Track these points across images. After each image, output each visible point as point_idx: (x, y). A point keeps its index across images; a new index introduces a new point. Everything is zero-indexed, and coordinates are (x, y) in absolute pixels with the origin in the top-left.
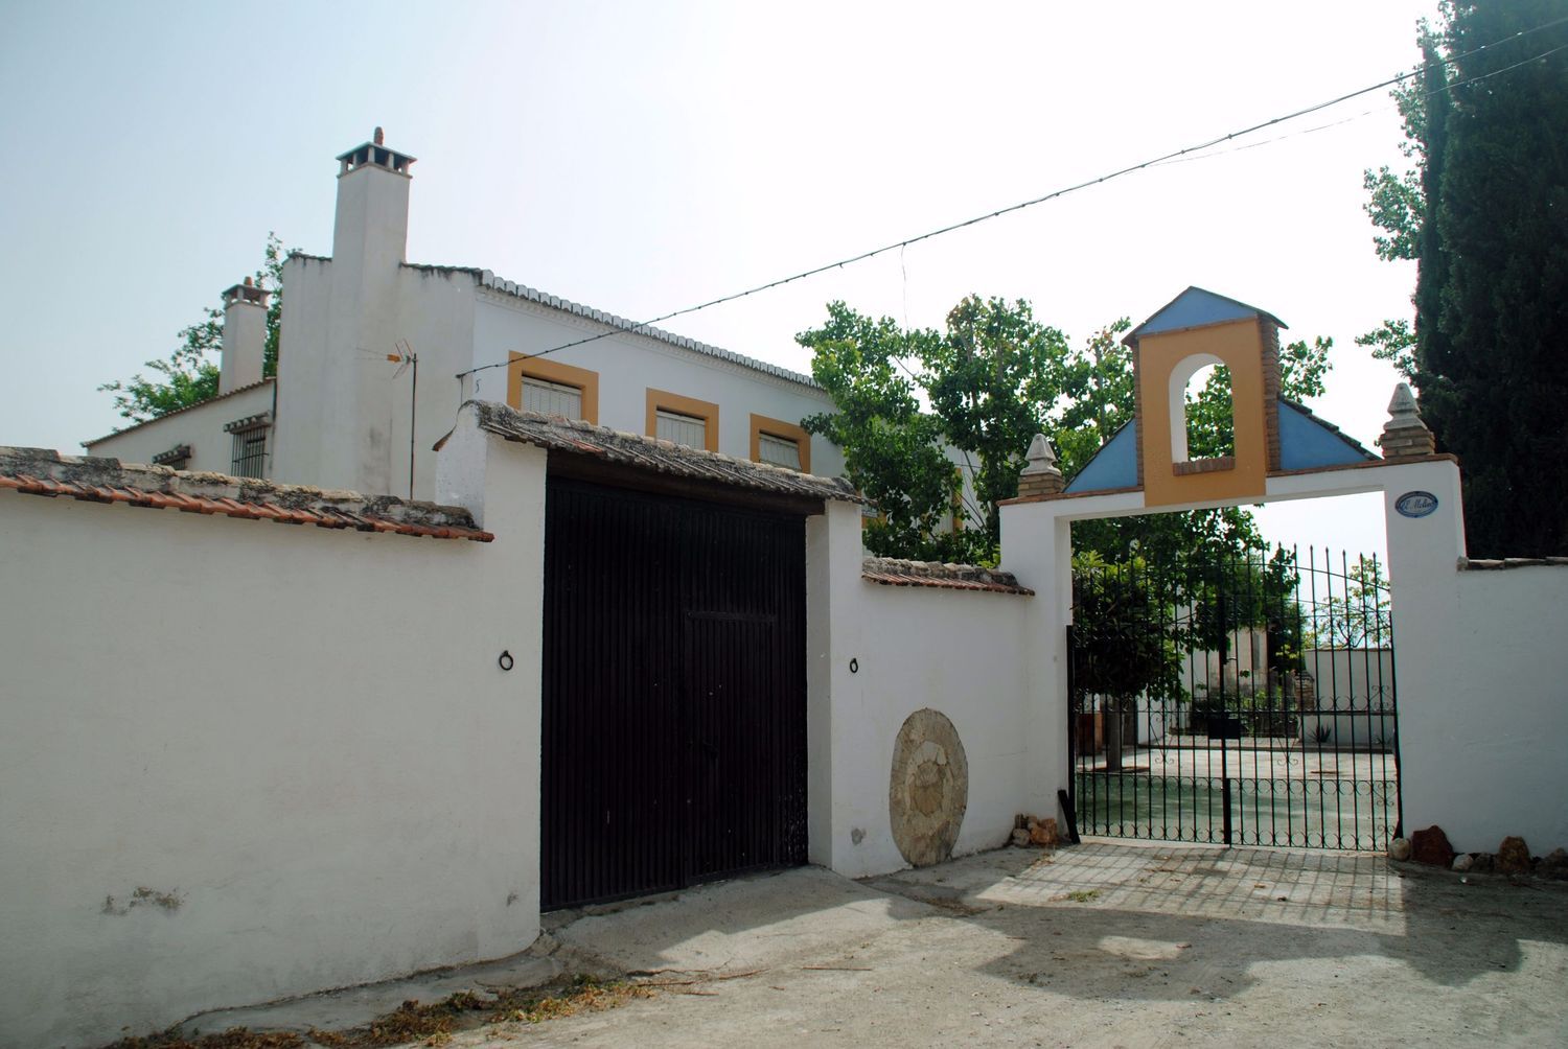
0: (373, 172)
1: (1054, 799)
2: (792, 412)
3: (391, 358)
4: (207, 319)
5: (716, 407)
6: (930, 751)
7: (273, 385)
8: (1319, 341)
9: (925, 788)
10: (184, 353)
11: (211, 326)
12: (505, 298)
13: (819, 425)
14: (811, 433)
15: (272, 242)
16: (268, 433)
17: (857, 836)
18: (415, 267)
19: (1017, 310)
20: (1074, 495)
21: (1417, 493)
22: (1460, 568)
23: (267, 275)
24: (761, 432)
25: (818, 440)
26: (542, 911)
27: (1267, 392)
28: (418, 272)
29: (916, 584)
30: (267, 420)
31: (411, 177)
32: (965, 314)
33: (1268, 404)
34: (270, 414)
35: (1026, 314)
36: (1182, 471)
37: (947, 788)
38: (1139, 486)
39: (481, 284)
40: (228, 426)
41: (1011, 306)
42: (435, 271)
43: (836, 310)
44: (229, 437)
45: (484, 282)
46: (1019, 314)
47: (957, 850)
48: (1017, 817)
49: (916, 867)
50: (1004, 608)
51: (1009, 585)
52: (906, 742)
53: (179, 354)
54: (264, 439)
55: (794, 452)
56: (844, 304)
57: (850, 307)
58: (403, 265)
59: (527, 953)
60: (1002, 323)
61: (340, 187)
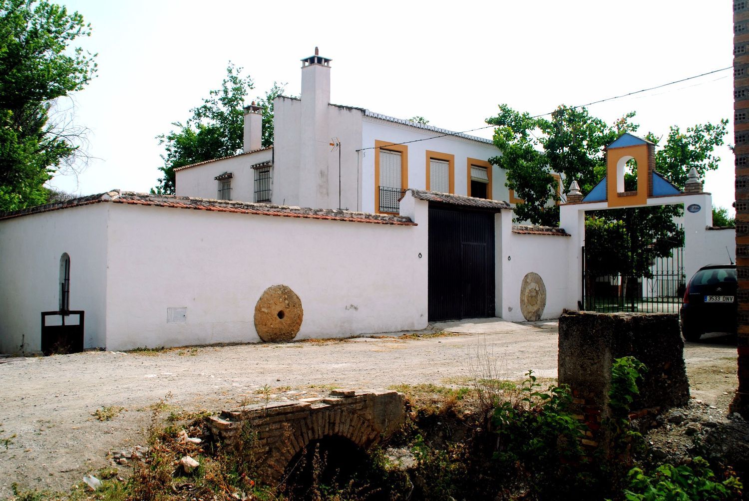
0: (317, 67)
1: (576, 304)
2: (484, 155)
3: (331, 144)
4: (203, 104)
5: (453, 156)
6: (533, 285)
7: (272, 150)
8: (722, 121)
9: (532, 297)
10: (192, 120)
11: (205, 107)
12: (373, 119)
13: (496, 161)
14: (493, 164)
15: (230, 65)
16: (271, 169)
17: (510, 309)
18: (335, 105)
19: (582, 111)
20: (584, 203)
21: (694, 205)
22: (706, 229)
23: (228, 81)
24: (472, 165)
25: (495, 167)
26: (428, 321)
27: (649, 169)
28: (337, 108)
29: (529, 233)
30: (270, 164)
31: (330, 67)
32: (559, 113)
33: (649, 174)
34: (271, 161)
35: (586, 113)
36: (620, 195)
37: (539, 297)
38: (606, 200)
39: (365, 115)
40: (253, 166)
41: (579, 110)
42: (345, 108)
43: (503, 108)
44: (252, 170)
45: (366, 114)
46: (583, 113)
47: (542, 317)
48: (564, 309)
49: (528, 321)
50: (560, 241)
51: (563, 233)
52: (525, 282)
53: (191, 120)
54: (269, 171)
55: (485, 173)
56: (506, 105)
57: (509, 107)
58: (329, 104)
59: (425, 329)
60: (575, 117)
61: (303, 73)
